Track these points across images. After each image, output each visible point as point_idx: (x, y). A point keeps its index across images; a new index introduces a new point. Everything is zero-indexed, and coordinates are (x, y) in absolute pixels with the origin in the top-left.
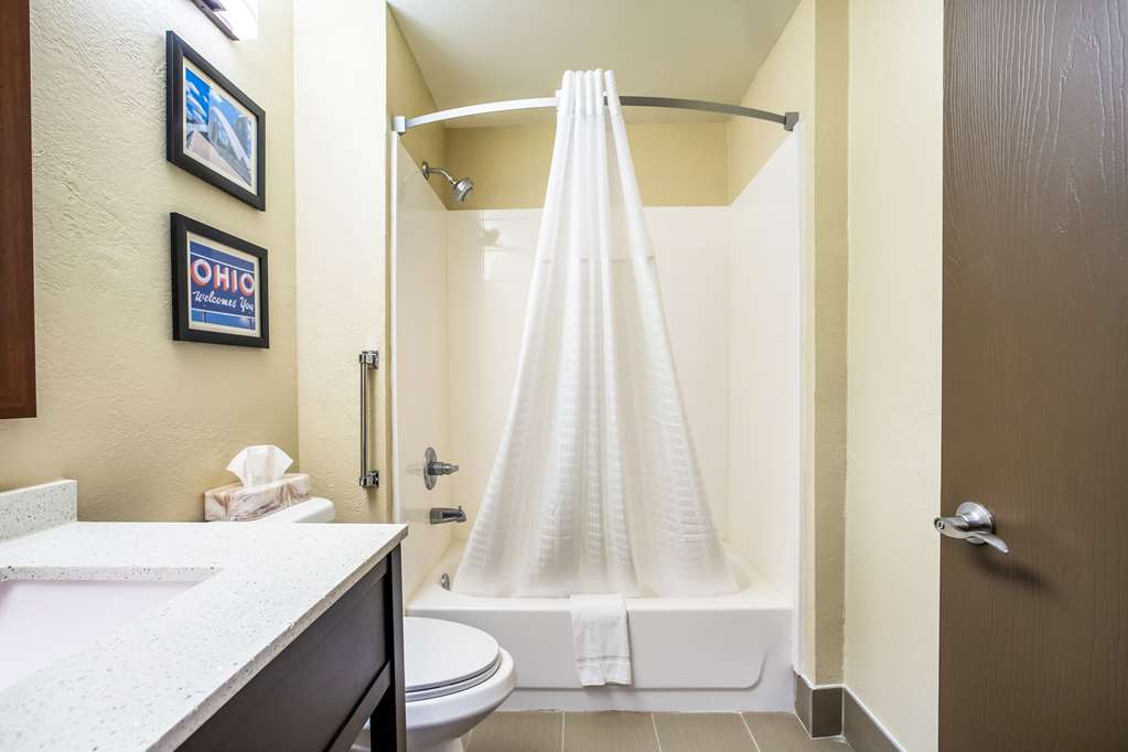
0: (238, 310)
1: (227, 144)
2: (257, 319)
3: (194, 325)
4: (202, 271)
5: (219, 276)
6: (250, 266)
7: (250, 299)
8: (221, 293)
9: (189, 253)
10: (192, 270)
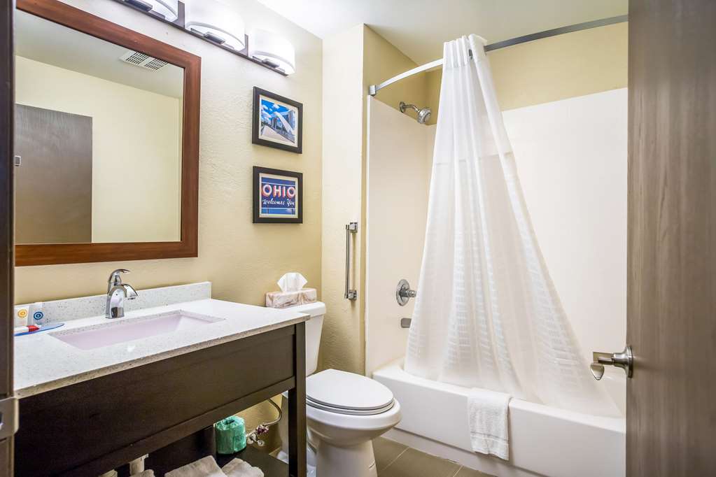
0: (286, 206)
1: (281, 127)
2: (296, 209)
3: (262, 215)
4: (267, 190)
5: (276, 190)
6: (293, 183)
7: (293, 199)
8: (277, 198)
9: (261, 182)
10: (262, 190)
